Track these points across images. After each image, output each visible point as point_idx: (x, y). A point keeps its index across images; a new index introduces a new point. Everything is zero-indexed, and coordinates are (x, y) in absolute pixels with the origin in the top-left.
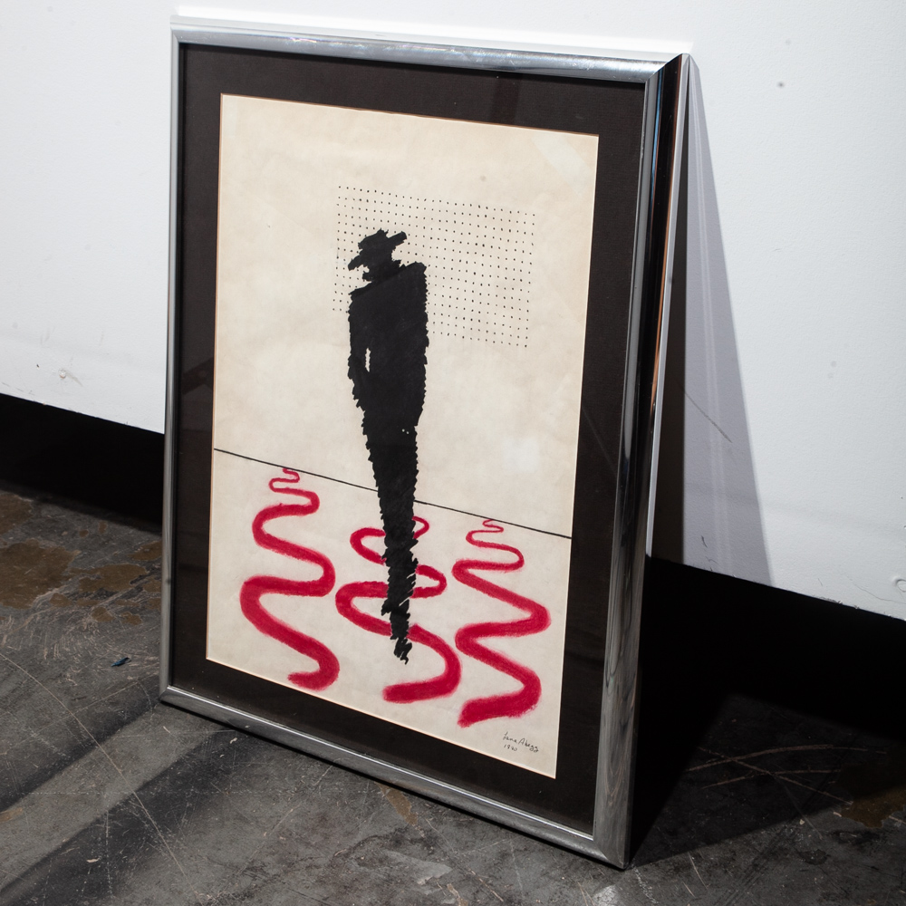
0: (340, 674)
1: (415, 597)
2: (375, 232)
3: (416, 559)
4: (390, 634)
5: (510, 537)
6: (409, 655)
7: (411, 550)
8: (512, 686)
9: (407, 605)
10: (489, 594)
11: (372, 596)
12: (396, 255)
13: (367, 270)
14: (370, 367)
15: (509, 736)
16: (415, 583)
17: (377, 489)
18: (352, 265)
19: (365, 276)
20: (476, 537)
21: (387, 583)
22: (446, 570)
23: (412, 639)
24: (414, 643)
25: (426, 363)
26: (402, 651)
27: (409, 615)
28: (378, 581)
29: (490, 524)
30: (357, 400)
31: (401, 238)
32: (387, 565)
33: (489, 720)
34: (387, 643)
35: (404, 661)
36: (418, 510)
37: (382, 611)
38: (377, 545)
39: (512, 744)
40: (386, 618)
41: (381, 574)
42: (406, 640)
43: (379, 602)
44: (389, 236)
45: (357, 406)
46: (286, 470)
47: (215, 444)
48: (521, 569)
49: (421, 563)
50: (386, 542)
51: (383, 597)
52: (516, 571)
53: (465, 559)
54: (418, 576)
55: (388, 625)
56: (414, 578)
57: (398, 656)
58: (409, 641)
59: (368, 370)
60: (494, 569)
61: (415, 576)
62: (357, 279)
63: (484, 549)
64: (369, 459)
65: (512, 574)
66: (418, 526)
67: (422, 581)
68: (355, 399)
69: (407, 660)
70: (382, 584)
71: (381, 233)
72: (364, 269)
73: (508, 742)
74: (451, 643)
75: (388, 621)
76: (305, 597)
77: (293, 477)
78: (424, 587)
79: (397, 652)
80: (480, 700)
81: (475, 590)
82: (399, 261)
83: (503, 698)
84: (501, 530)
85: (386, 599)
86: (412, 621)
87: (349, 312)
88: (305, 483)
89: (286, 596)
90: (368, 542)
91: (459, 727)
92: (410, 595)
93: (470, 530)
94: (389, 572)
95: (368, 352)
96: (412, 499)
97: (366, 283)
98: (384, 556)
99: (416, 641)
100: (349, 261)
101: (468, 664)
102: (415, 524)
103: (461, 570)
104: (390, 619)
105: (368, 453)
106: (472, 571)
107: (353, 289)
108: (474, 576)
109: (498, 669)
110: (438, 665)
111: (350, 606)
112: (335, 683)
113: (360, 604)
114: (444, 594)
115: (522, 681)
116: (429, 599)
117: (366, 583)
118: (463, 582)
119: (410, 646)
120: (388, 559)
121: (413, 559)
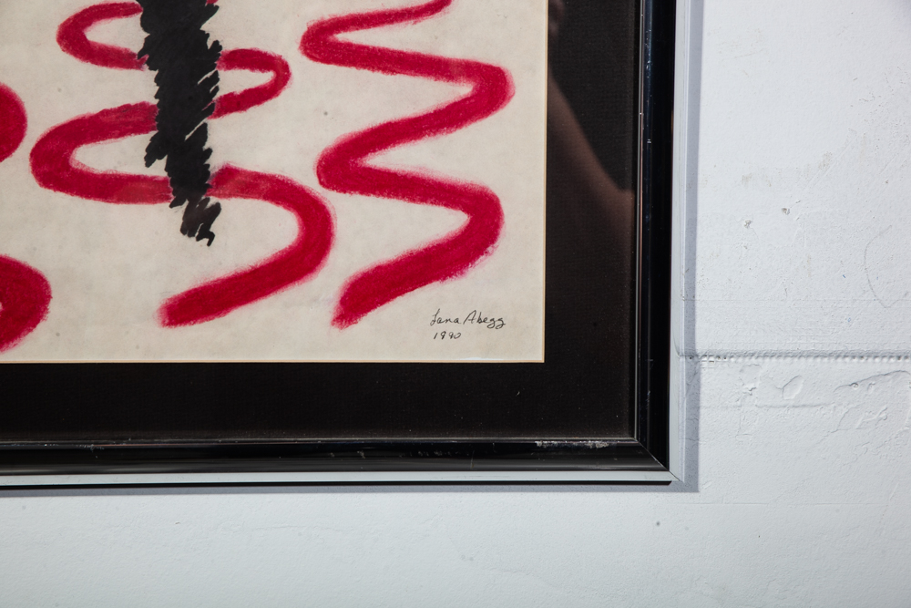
0: (53, 306)
1: (219, 114)
3: (216, 43)
4: (167, 198)
6: (213, 229)
7: (205, 27)
8: (446, 222)
9: (203, 134)
10: (384, 70)
11: (122, 134)
15: (443, 316)
16: (217, 89)
21: (155, 102)
22: (286, 45)
23: (219, 196)
24: (225, 203)
26: (199, 225)
27: (209, 151)
28: (132, 102)
32: (152, 68)
33: (400, 300)
34: (165, 217)
35: (206, 240)
37: (146, 158)
38: (126, 33)
39: (451, 328)
40: (159, 169)
41: (140, 87)
42: (208, 200)
43: (138, 143)
48: (446, 9)
49: (228, 45)
50: (145, 24)
51: (146, 131)
52: (437, 15)
53: (327, 17)
54: (223, 74)
55: (165, 181)
56: (215, 78)
57: (191, 235)
58: (213, 200)
60: (391, 22)
61: (216, 73)
65: (429, 23)
67: (233, 81)
69: (211, 237)
70: (143, 107)
73: (440, 328)
74: (308, 179)
75: (164, 174)
78: (238, 90)
79: (188, 228)
80: (379, 268)
81: (353, 70)
83: (426, 250)
85: (152, 133)
86: (215, 163)
90: (100, 33)
91: (335, 330)
92: (208, 112)
94: (157, 80)
98: (142, 53)
99: (230, 196)
101: (347, 209)
103: (320, 40)
104: (166, 170)
106: (342, 37)
108: (349, 45)
109: (413, 200)
110: (279, 228)
111: (68, 166)
112: (41, 326)
113: (94, 157)
114: (285, 94)
115: (466, 210)
116: (254, 111)
117: (105, 113)
118: (326, 60)
119: (216, 210)
120: (151, 55)
121: (209, 43)
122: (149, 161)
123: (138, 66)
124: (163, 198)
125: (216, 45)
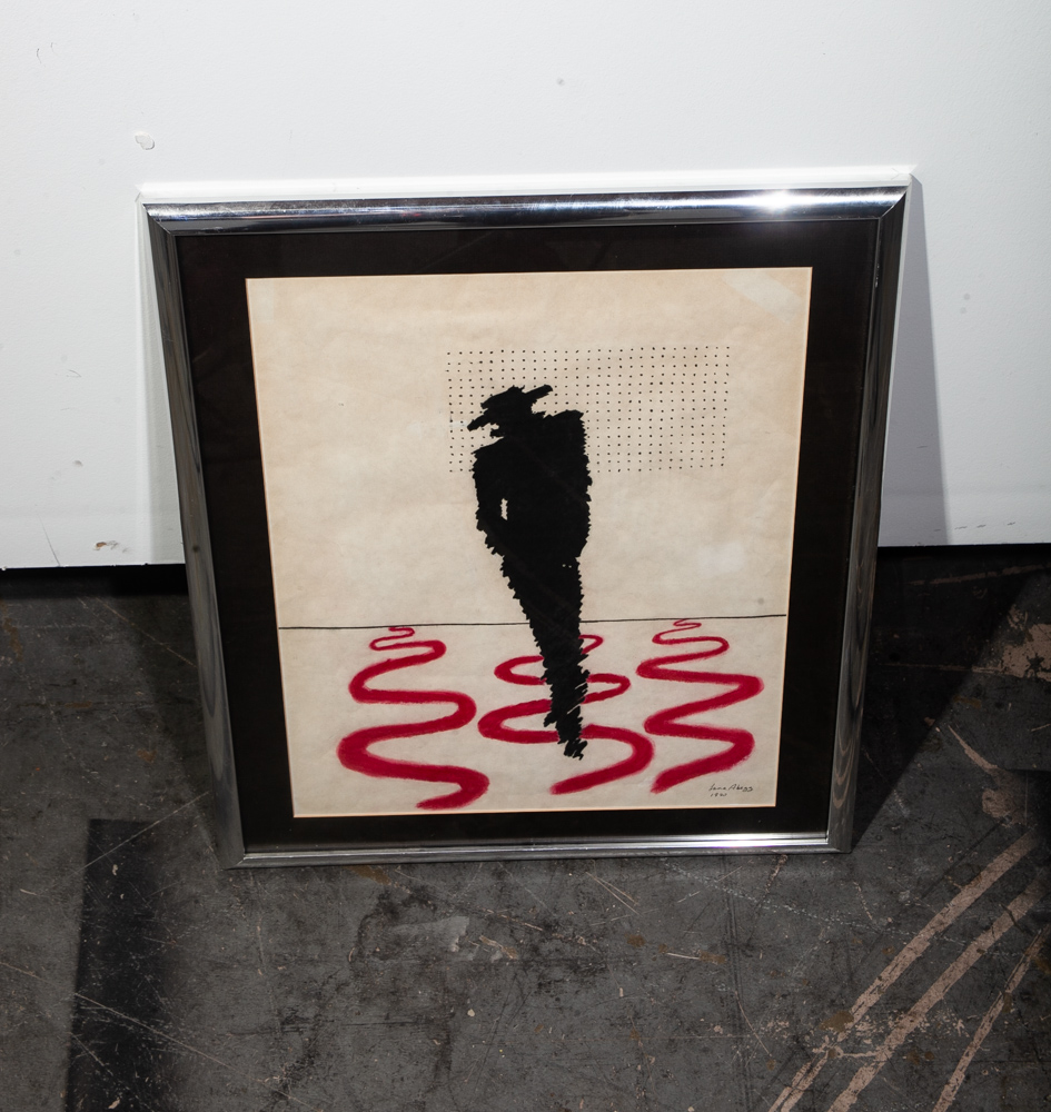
0: (490, 787)
1: (587, 702)
2: (505, 390)
4: (557, 740)
5: (709, 629)
6: (582, 752)
7: (580, 664)
8: (718, 748)
9: (578, 711)
11: (532, 714)
12: (536, 408)
13: (496, 427)
14: (508, 515)
15: (717, 786)
16: (586, 691)
17: (528, 621)
18: (473, 426)
19: (493, 433)
20: (663, 638)
21: (550, 699)
22: (629, 671)
24: (589, 741)
25: (590, 500)
26: (575, 750)
27: (581, 719)
28: (537, 699)
29: (680, 623)
30: (492, 549)
31: (545, 390)
32: (548, 684)
33: (691, 780)
34: (557, 749)
35: (578, 758)
36: (584, 629)
37: (544, 723)
39: (720, 792)
40: (552, 727)
41: (543, 692)
42: (580, 740)
44: (524, 391)
45: (493, 553)
46: (393, 628)
47: (280, 623)
48: (725, 652)
49: (593, 672)
50: (545, 665)
51: (545, 711)
52: (719, 655)
53: (653, 658)
54: (590, 684)
56: (586, 686)
57: (570, 755)
58: (583, 740)
59: (506, 518)
60: (691, 660)
61: (586, 684)
62: (484, 437)
63: (676, 645)
64: (514, 597)
65: (715, 658)
66: (587, 643)
67: (594, 687)
68: (489, 547)
69: (581, 756)
70: (543, 701)
71: (514, 391)
72: (489, 427)
73: (715, 792)
74: (641, 731)
76: (435, 734)
77: (404, 633)
78: (599, 691)
79: (568, 752)
80: (680, 766)
81: (667, 682)
82: (543, 413)
83: (709, 758)
84: (699, 625)
85: (549, 712)
86: (584, 724)
87: (473, 470)
88: (422, 634)
89: (407, 739)
90: (519, 669)
91: (653, 794)
92: (582, 701)
93: (658, 632)
94: (552, 689)
95: (504, 502)
96: (579, 620)
97: (496, 439)
98: (543, 677)
99: (593, 737)
100: (468, 422)
101: (663, 742)
102: (582, 641)
103: (649, 670)
104: (557, 727)
105: (513, 592)
106: (661, 667)
107: (477, 447)
108: (665, 670)
109: (701, 738)
110: (623, 751)
111: (500, 728)
112: (483, 796)
113: (514, 724)
114: (627, 693)
115: (732, 741)
116: (607, 701)
117: (521, 705)
118: (652, 677)
119: (585, 744)
120: (548, 678)
121: (583, 671)
122: (546, 724)
123: (541, 683)
124: (554, 740)
125: (587, 672)
